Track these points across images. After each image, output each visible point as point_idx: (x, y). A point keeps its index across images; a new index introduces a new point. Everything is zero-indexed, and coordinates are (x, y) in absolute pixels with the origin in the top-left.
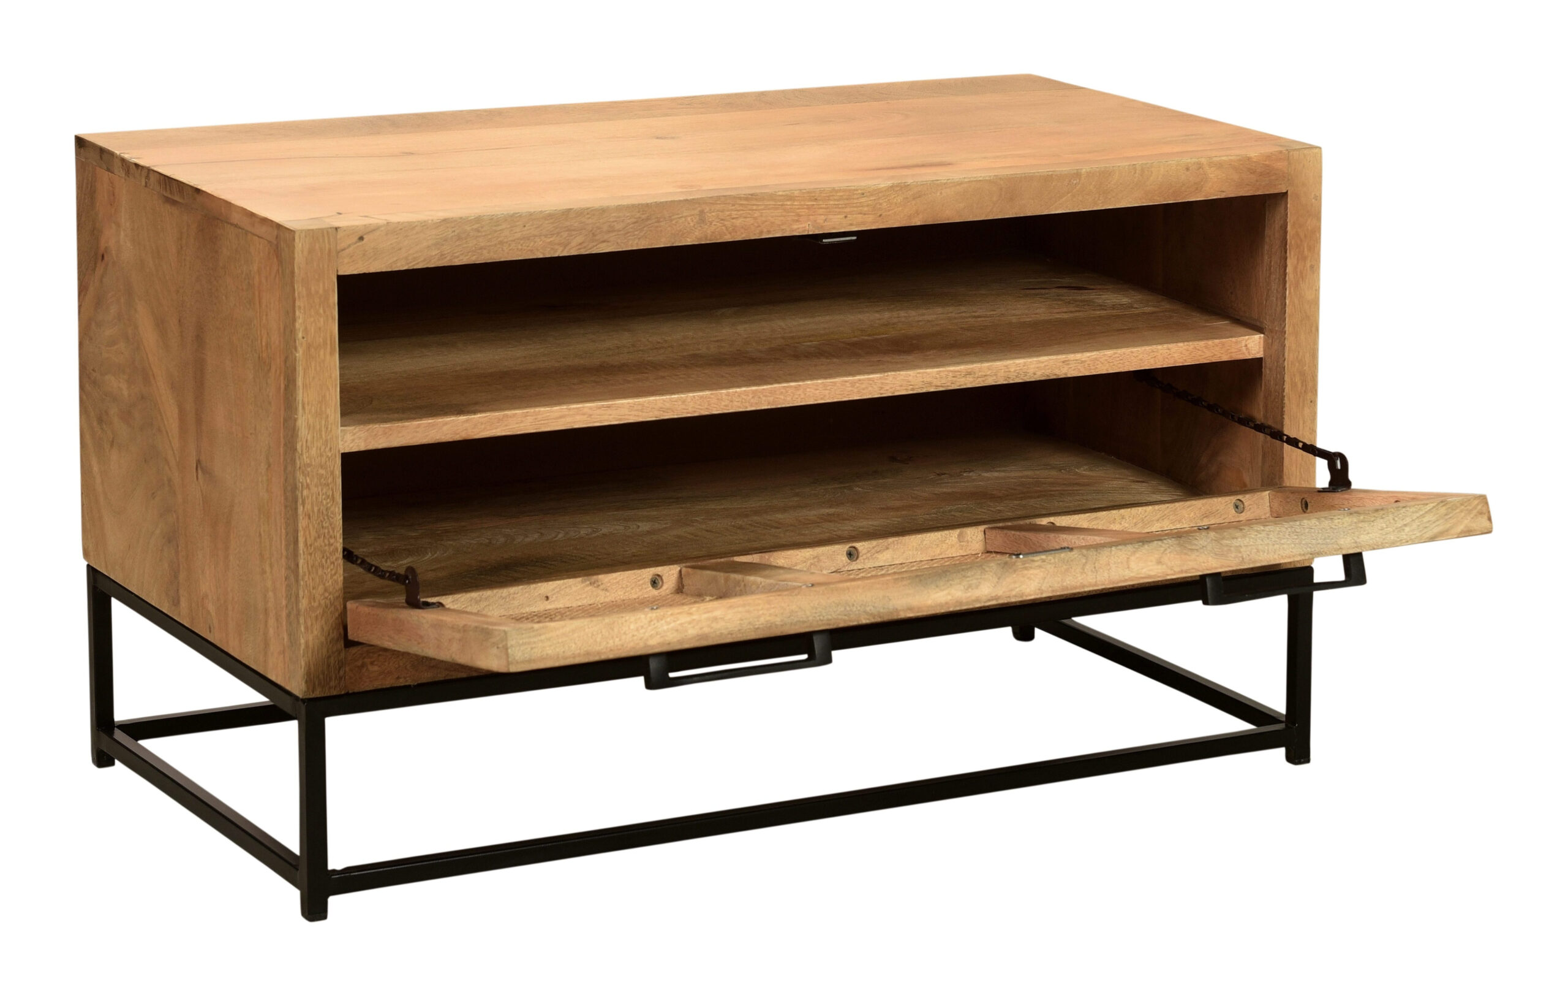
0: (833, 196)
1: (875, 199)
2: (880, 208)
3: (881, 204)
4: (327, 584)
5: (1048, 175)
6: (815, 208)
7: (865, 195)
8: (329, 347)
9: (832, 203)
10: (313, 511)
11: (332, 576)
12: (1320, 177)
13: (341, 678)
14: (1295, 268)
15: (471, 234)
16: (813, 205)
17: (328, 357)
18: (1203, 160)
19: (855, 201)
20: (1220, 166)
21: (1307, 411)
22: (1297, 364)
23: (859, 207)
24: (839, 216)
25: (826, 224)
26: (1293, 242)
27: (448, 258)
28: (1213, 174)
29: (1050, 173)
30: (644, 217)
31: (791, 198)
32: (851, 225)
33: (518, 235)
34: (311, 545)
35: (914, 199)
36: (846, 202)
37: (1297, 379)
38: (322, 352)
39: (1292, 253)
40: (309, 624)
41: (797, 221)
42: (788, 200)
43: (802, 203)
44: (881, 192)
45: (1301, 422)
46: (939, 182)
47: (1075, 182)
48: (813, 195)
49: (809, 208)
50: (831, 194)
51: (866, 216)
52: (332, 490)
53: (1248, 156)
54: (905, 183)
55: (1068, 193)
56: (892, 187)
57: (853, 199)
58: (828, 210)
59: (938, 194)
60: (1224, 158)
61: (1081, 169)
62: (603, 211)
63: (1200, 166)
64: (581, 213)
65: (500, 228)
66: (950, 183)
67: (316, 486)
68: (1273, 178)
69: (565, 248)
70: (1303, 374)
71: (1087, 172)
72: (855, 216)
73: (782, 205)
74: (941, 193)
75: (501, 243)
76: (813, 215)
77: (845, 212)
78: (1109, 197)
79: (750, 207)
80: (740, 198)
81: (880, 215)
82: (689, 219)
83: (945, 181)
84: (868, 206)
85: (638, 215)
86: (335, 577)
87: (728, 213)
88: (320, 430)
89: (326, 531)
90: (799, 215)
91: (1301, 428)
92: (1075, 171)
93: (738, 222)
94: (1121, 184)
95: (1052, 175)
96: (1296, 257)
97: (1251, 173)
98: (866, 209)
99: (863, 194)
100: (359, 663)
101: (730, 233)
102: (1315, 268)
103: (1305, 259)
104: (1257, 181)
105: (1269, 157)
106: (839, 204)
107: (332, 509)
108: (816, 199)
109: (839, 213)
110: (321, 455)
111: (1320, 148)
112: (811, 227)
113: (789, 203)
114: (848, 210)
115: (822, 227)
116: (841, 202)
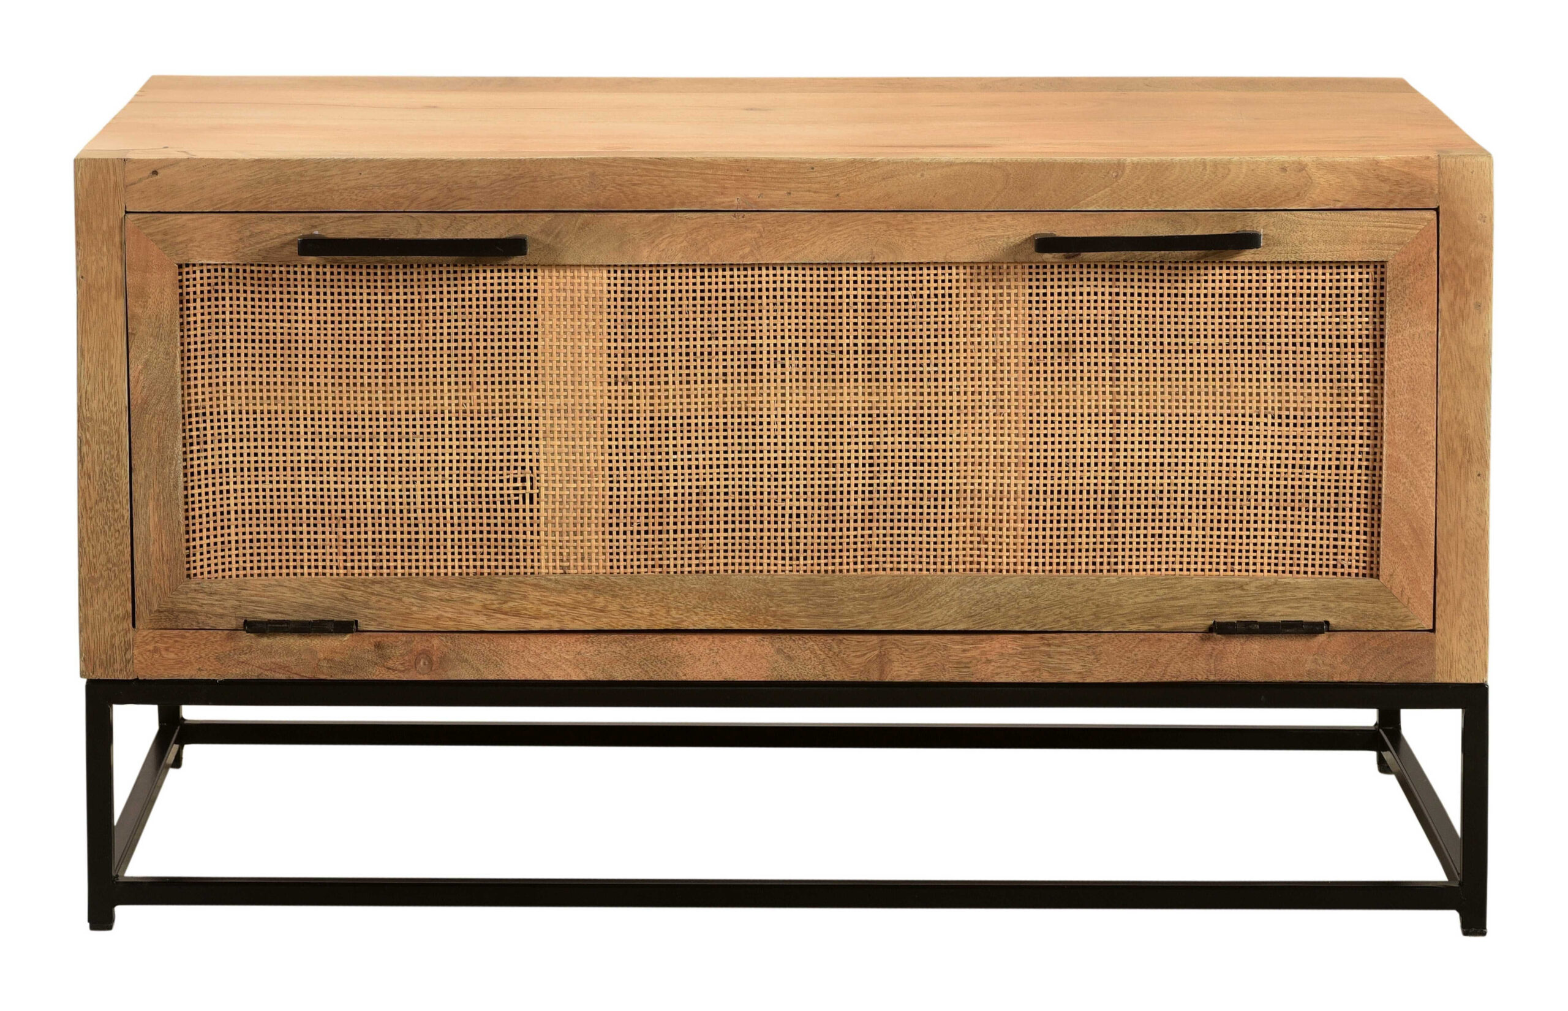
0: (771, 168)
2: (837, 187)
3: (837, 182)
4: (111, 554)
5: (1076, 164)
6: (746, 181)
7: (815, 169)
8: (113, 290)
9: (769, 176)
10: (94, 471)
11: (116, 546)
12: (1491, 192)
13: (128, 661)
14: (1452, 305)
15: (293, 178)
16: (744, 176)
17: (112, 301)
18: (1307, 159)
19: (802, 176)
20: (1332, 168)
21: (1472, 487)
22: (1456, 426)
23: (808, 183)
24: (780, 193)
25: (761, 199)
26: (1449, 271)
27: (264, 203)
28: (1321, 178)
29: (1079, 162)
30: (514, 174)
31: (712, 166)
32: (797, 203)
33: (353, 183)
34: (91, 509)
35: (884, 179)
36: (788, 176)
37: (1456, 444)
38: (105, 295)
39: (1448, 285)
40: (89, 596)
41: (722, 194)
42: (709, 169)
43: (729, 173)
44: (837, 167)
45: (1463, 502)
46: (919, 162)
48: (744, 165)
49: (737, 179)
50: (769, 166)
51: (818, 195)
52: (117, 449)
53: (1377, 158)
54: (872, 159)
55: (1106, 187)
56: (852, 162)
57: (800, 173)
58: (764, 184)
59: (919, 175)
60: (1341, 159)
61: (1125, 159)
62: (462, 163)
63: (1301, 167)
64: (431, 164)
65: (328, 173)
66: (936, 164)
67: (98, 443)
68: (1418, 188)
69: (412, 202)
70: (1464, 439)
71: (1134, 164)
72: (800, 193)
73: (701, 174)
74: (922, 175)
75: (330, 190)
76: (743, 188)
77: (787, 188)
79: (657, 173)
80: (644, 162)
81: (837, 195)
82: (575, 181)
83: (929, 161)
84: (820, 182)
85: (508, 172)
86: (120, 548)
87: (627, 178)
88: (103, 381)
89: (110, 494)
90: (725, 188)
91: (1463, 507)
92: (1116, 161)
93: (640, 190)
94: (1183, 181)
95: (1082, 164)
96: (1453, 290)
97: (1382, 181)
98: (817, 186)
99: (813, 168)
100: (151, 648)
101: (630, 201)
102: (1483, 306)
103: (1467, 294)
104: (1393, 191)
105: (1409, 162)
106: (780, 178)
107: (117, 471)
108: (748, 170)
109: (779, 189)
110: (104, 410)
111: (1490, 153)
113: (710, 172)
114: (793, 185)
115: (756, 203)
116: (782, 176)
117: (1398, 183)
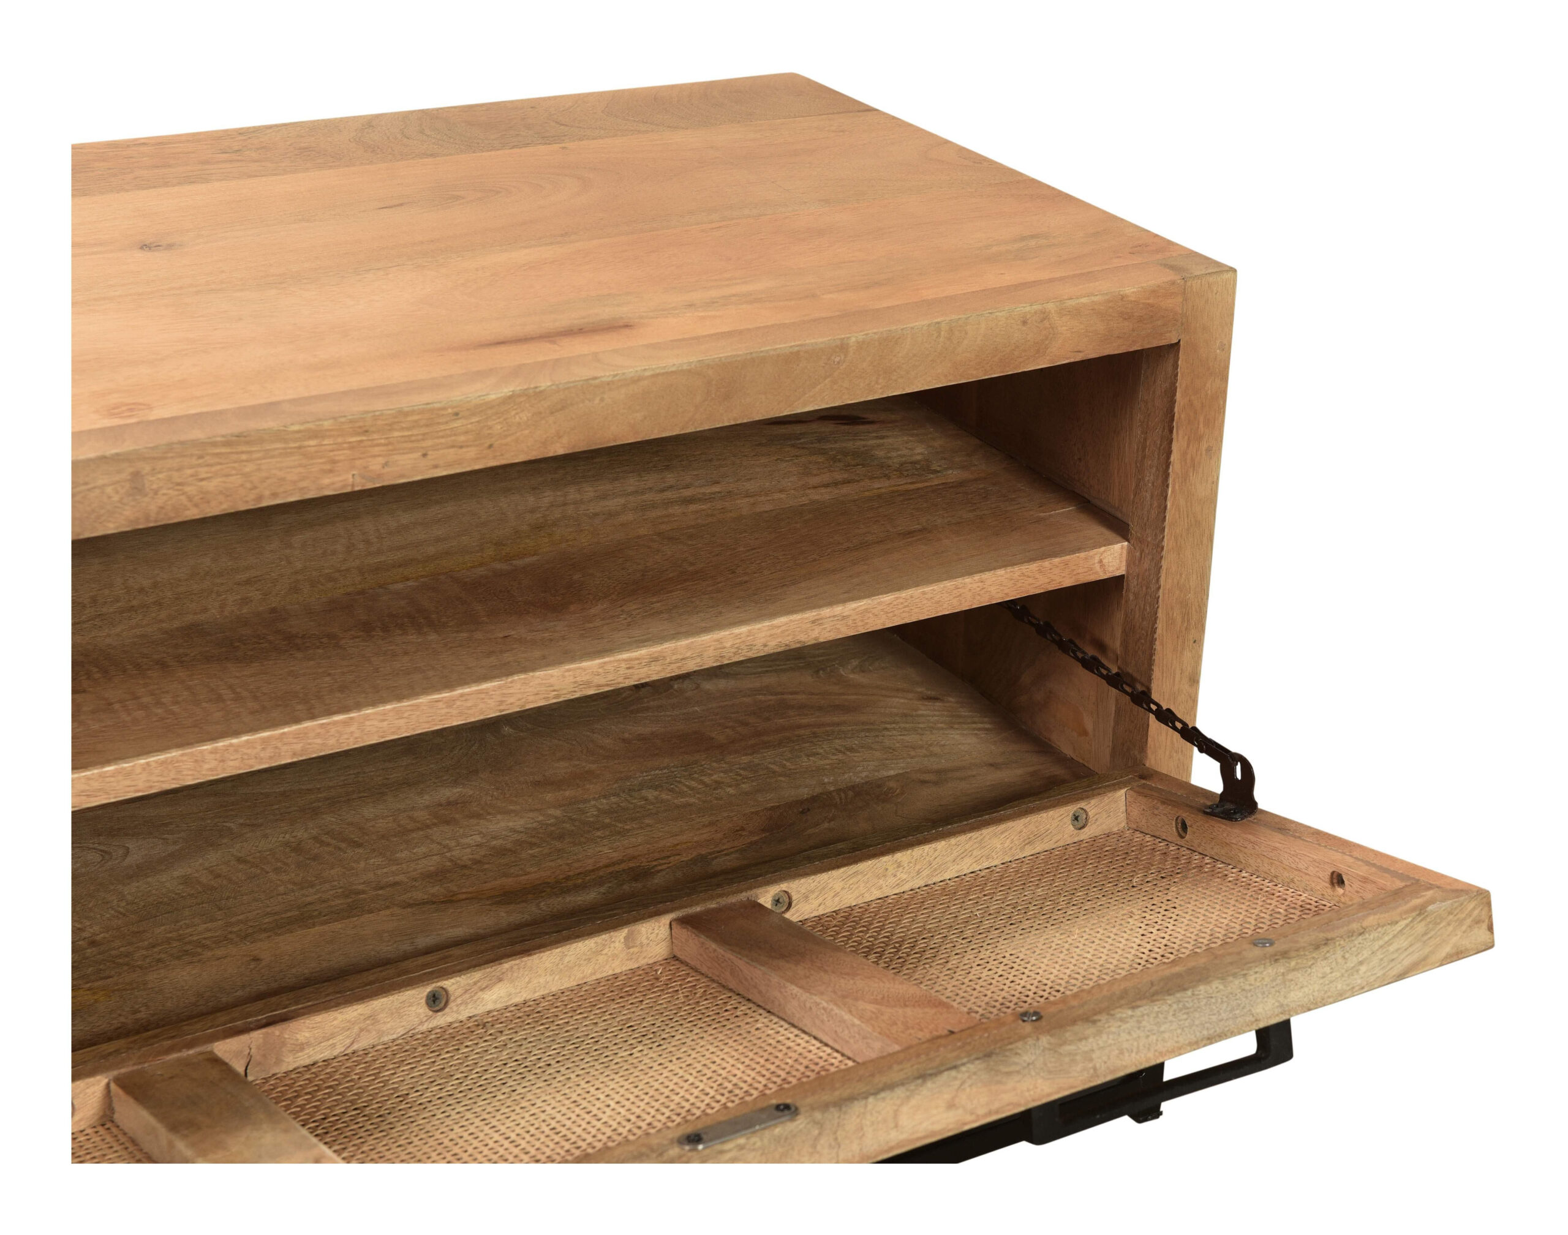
0: (398, 422)
1: (478, 422)
2: (489, 434)
3: (490, 428)
5: (791, 353)
6: (365, 447)
7: (460, 416)
9: (396, 434)
12: (1231, 315)
14: (1184, 454)
16: (361, 441)
18: (1051, 306)
19: (442, 427)
20: (1076, 312)
21: (1187, 654)
22: (1177, 592)
23: (450, 436)
24: (411, 456)
25: (387, 470)
26: (1183, 416)
28: (1065, 327)
29: (796, 349)
31: (315, 434)
32: (436, 467)
35: (552, 413)
36: (424, 430)
37: (1177, 612)
39: (1181, 432)
41: (331, 471)
42: (310, 438)
43: (340, 440)
44: (492, 408)
45: (1178, 672)
46: (597, 381)
47: (837, 359)
48: (361, 424)
49: (352, 447)
50: (396, 420)
51: (464, 450)
53: (1122, 293)
54: (536, 388)
55: (825, 378)
56: (510, 397)
57: (439, 423)
58: (390, 447)
59: (597, 401)
60: (1084, 300)
61: (848, 338)
63: (1044, 316)
66: (619, 380)
68: (1159, 323)
70: (1184, 605)
71: (858, 342)
72: (442, 452)
73: (300, 448)
74: (602, 400)
76: (360, 458)
77: (422, 448)
78: (894, 378)
80: (214, 444)
81: (490, 446)
82: (109, 489)
83: (610, 379)
84: (466, 432)
87: (189, 472)
90: (334, 462)
91: (1177, 680)
92: (839, 343)
93: (211, 486)
94: (914, 355)
95: (798, 351)
96: (1186, 437)
97: (1125, 319)
98: (462, 438)
99: (457, 414)
101: (196, 505)
102: (1214, 451)
103: (1199, 439)
104: (1133, 330)
105: (1154, 292)
106: (412, 435)
108: (366, 431)
109: (412, 450)
111: (1234, 271)
112: (358, 480)
113: (312, 443)
114: (429, 443)
115: (379, 476)
116: (415, 432)
117: (1141, 320)
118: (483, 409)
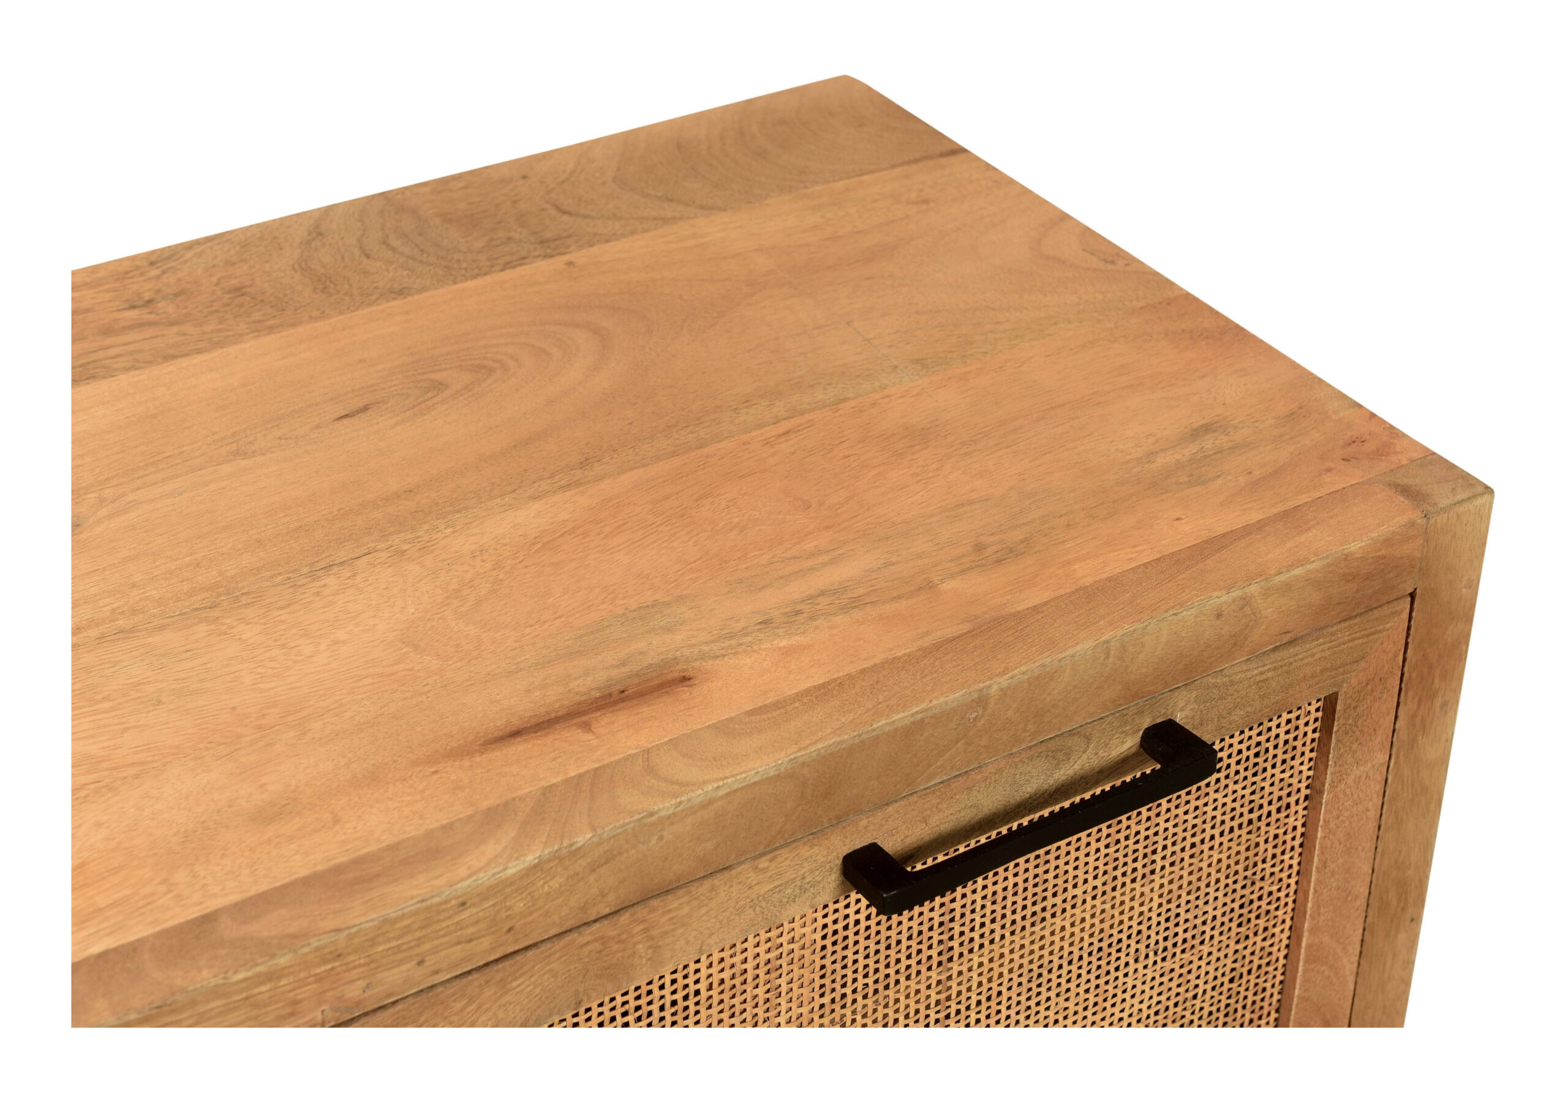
0: (383, 934)
1: (493, 905)
2: (508, 916)
3: (509, 908)
5: (913, 723)
6: (338, 974)
7: (468, 905)
9: (380, 948)
12: (1483, 545)
14: (1413, 719)
16: (333, 969)
18: (1253, 589)
19: (444, 924)
20: (1287, 588)
21: (1402, 936)
22: (1394, 873)
23: (455, 931)
24: (404, 968)
25: (369, 993)
26: (1414, 675)
28: (1272, 611)
29: (920, 716)
32: (437, 972)
35: (593, 871)
36: (418, 934)
37: (1392, 893)
39: (1410, 694)
42: (262, 983)
43: (302, 975)
44: (511, 884)
46: (654, 818)
47: (974, 715)
48: (332, 948)
49: (319, 979)
50: (380, 931)
51: (474, 943)
53: (1345, 552)
54: (571, 845)
55: (957, 742)
56: (535, 866)
57: (439, 921)
58: (373, 965)
59: (654, 841)
60: (1296, 571)
61: (989, 687)
63: (1245, 602)
66: (683, 810)
68: (1392, 574)
71: (1002, 690)
72: (443, 954)
73: (247, 998)
74: (661, 838)
76: (332, 989)
77: (417, 955)
78: (1046, 720)
81: (510, 930)
83: (671, 811)
84: (477, 922)
90: (295, 1003)
92: (976, 696)
94: (1075, 687)
95: (922, 719)
96: (1417, 699)
97: (1348, 581)
98: (472, 930)
99: (463, 904)
102: (1450, 706)
103: (1433, 695)
104: (1358, 591)
105: (1388, 541)
106: (402, 944)
108: (339, 955)
109: (403, 961)
111: (1489, 491)
114: (426, 947)
115: (359, 1003)
116: (406, 939)
117: (1369, 577)
118: (500, 889)
